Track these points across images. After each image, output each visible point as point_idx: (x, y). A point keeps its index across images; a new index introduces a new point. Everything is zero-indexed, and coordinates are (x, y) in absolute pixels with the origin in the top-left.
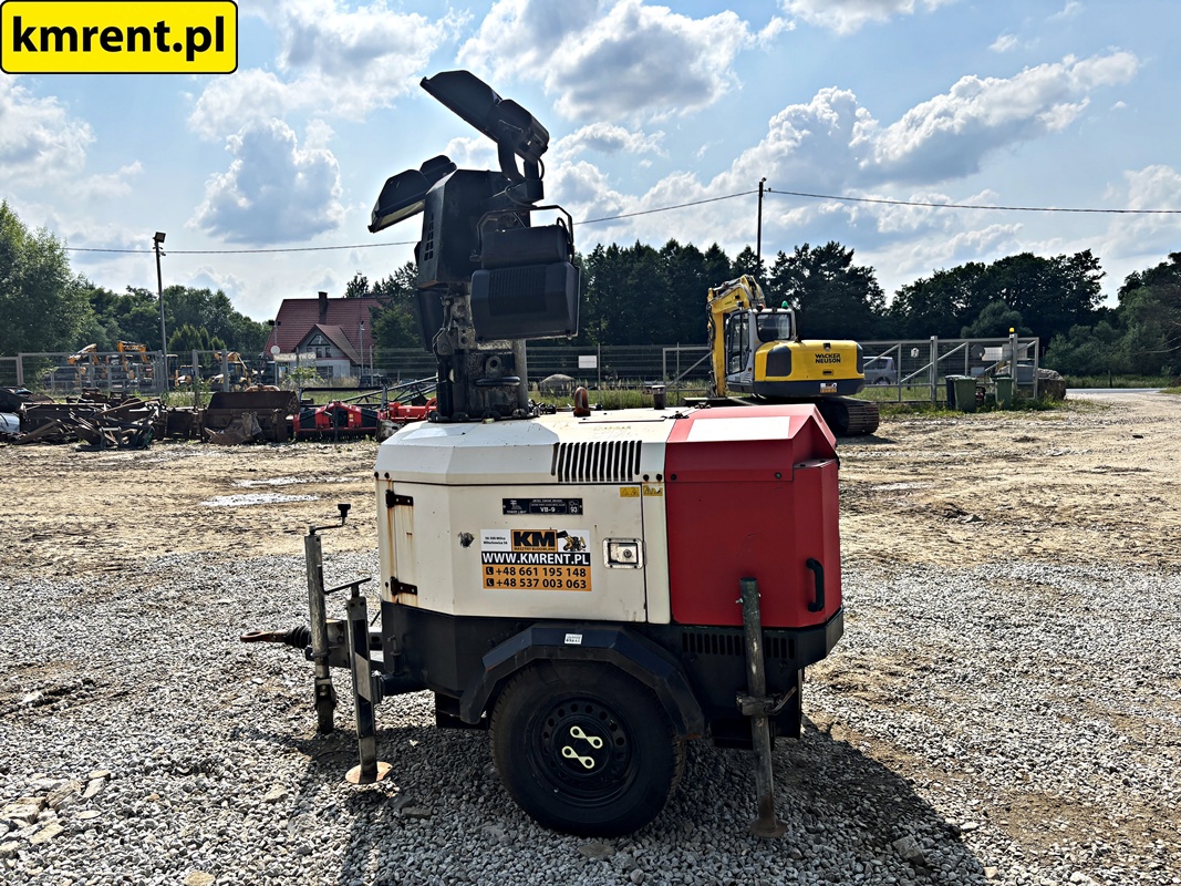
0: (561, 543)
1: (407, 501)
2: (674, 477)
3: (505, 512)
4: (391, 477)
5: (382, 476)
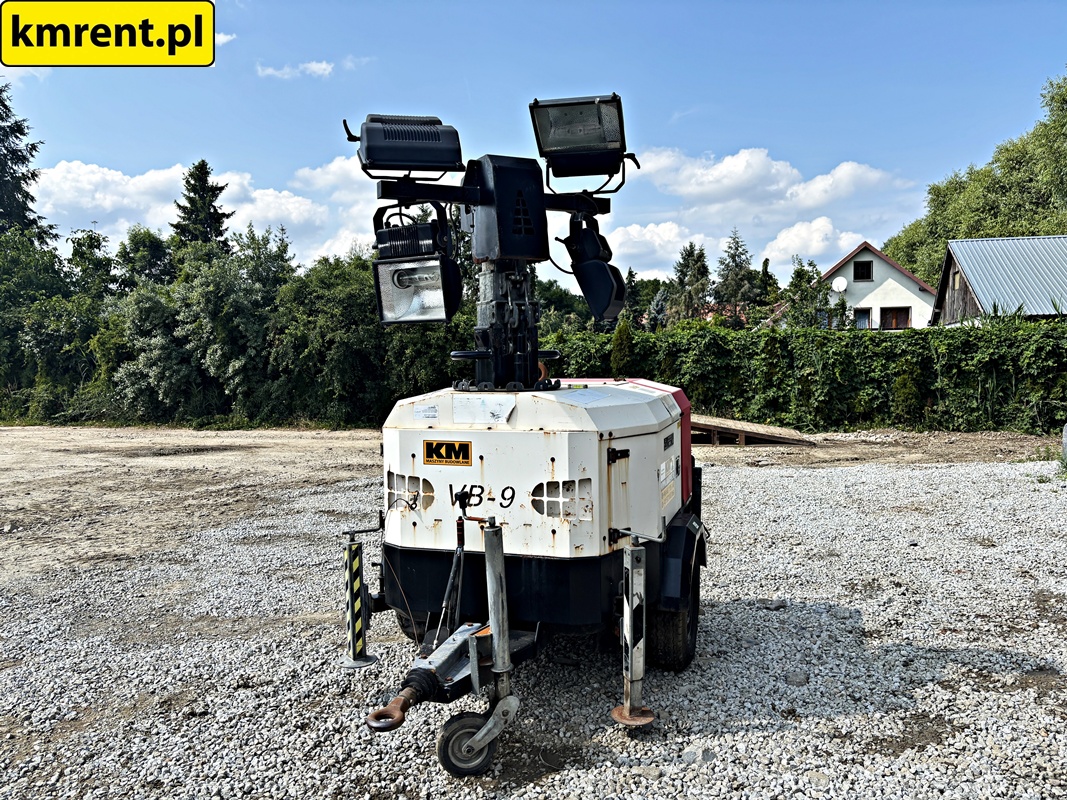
0: (671, 465)
1: (625, 454)
3: (664, 449)
4: (615, 435)
5: (606, 436)
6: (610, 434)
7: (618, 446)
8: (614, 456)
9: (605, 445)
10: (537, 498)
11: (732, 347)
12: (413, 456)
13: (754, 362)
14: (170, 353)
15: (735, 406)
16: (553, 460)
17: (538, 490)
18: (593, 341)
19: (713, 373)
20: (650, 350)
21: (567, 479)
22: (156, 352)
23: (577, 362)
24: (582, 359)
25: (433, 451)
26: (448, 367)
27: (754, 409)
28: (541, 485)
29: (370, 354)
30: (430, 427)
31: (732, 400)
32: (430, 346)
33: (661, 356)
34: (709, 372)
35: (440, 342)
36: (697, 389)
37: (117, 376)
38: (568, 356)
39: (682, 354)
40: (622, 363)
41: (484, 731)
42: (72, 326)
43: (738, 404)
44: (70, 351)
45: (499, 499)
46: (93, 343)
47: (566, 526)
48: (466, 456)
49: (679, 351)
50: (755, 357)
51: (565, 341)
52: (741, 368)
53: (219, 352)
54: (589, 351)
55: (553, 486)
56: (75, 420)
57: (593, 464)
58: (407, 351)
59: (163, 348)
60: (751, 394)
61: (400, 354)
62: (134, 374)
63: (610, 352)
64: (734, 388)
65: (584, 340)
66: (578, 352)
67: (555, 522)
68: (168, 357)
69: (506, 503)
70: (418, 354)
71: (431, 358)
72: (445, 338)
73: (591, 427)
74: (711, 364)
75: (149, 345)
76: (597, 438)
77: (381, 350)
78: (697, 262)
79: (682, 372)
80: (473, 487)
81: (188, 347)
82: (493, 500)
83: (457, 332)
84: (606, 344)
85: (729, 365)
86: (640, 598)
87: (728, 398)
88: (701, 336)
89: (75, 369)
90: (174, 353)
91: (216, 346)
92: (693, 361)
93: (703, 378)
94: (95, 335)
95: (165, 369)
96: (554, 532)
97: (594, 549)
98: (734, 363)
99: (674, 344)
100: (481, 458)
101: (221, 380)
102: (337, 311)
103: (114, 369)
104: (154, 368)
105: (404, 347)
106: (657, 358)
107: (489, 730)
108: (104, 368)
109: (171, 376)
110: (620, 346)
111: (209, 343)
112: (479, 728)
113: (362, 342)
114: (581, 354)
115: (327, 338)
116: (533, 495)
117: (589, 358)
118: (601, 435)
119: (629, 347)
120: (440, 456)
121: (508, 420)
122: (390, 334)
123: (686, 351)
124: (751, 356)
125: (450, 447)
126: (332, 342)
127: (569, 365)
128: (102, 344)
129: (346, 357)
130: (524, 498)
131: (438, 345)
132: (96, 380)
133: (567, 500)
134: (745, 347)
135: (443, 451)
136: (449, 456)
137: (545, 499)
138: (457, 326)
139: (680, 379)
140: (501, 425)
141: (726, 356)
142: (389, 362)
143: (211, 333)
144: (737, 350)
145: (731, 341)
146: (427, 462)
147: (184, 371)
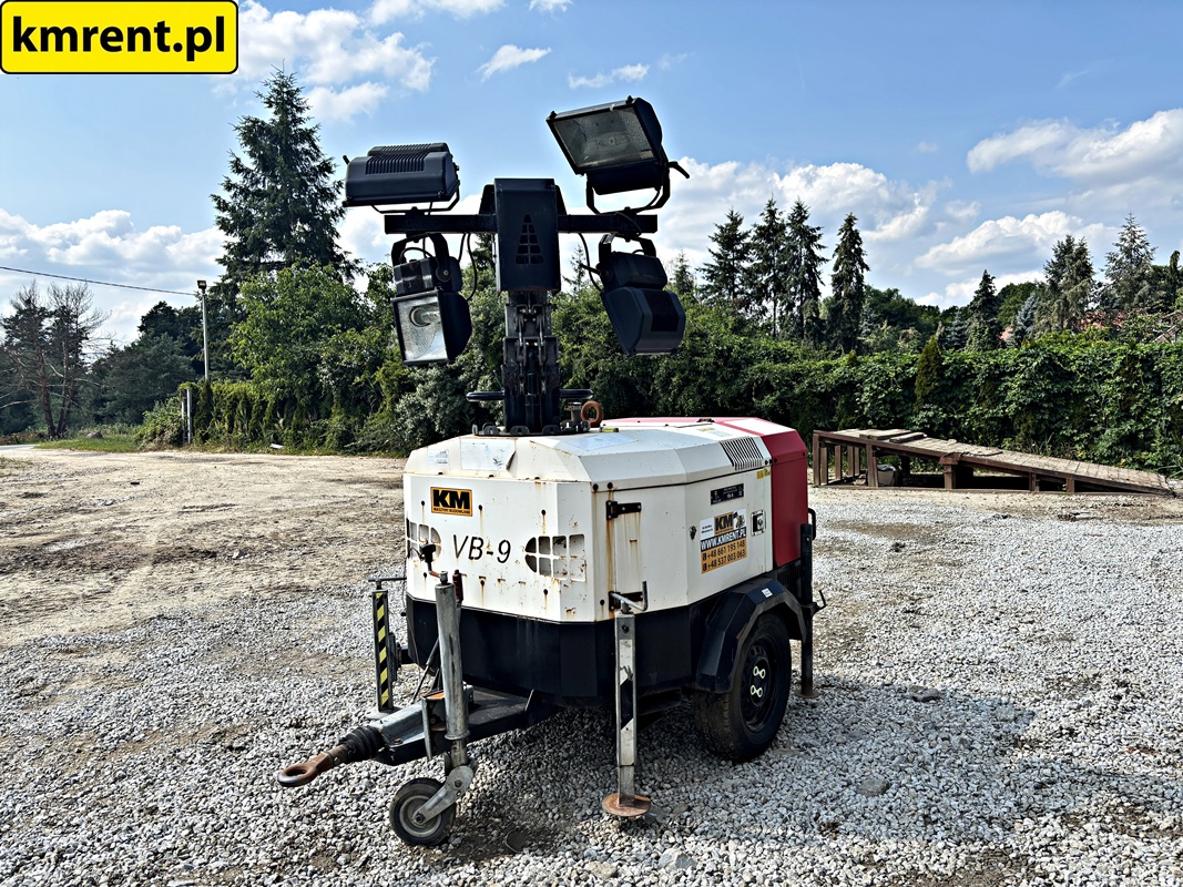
0: (735, 521)
1: (634, 508)
2: (776, 460)
3: (712, 503)
4: (615, 486)
5: (604, 487)
6: (610, 485)
7: (621, 499)
8: (614, 510)
9: (603, 499)
10: (531, 554)
11: (1074, 368)
12: (423, 503)
13: (1105, 388)
14: (445, 385)
15: (1078, 442)
16: (544, 512)
17: (531, 546)
18: (894, 363)
19: (1048, 401)
20: (965, 373)
21: (557, 535)
22: (431, 383)
23: (872, 388)
24: (878, 385)
25: (440, 498)
26: (718, 396)
27: (1103, 446)
28: (534, 539)
29: (637, 383)
30: (441, 473)
31: (1074, 435)
32: (699, 373)
33: (979, 380)
34: (1041, 400)
35: (710, 369)
36: (1026, 421)
37: (399, 407)
38: (861, 381)
39: (1007, 378)
40: (928, 390)
41: (434, 800)
42: (362, 358)
43: (1081, 440)
44: (360, 383)
45: (497, 554)
46: (379, 375)
47: (557, 587)
48: (467, 506)
49: (1003, 374)
50: (1107, 381)
51: (858, 364)
52: (1088, 394)
53: (489, 383)
54: (887, 376)
55: (544, 540)
56: (363, 450)
57: (586, 518)
58: (674, 380)
59: (438, 379)
60: (1099, 428)
61: (666, 382)
62: (413, 405)
63: (915, 376)
64: (1076, 421)
65: (883, 362)
66: (873, 377)
67: (547, 581)
68: (443, 388)
69: (503, 558)
70: (686, 382)
71: (700, 386)
72: (715, 363)
73: (584, 477)
74: (1045, 390)
75: (425, 376)
76: (590, 489)
77: (647, 377)
78: (1075, 260)
79: (1007, 400)
80: (474, 538)
81: (461, 378)
82: (492, 553)
83: (730, 356)
84: (910, 366)
85: (1069, 390)
86: (629, 672)
87: (1067, 433)
88: (1031, 356)
89: (365, 400)
90: (449, 384)
91: (486, 377)
92: (1021, 386)
93: (1034, 407)
94: (381, 367)
95: (439, 400)
96: (546, 592)
97: (587, 614)
98: (1077, 388)
99: (997, 366)
100: (480, 508)
101: (491, 412)
102: (602, 338)
103: (397, 401)
104: (430, 399)
105: (671, 374)
106: (974, 383)
107: (440, 800)
108: (389, 399)
109: (445, 407)
110: (926, 370)
111: (481, 373)
112: (430, 796)
113: (628, 370)
114: (877, 379)
115: (590, 367)
116: (527, 550)
117: (887, 383)
118: (595, 487)
119: (937, 370)
120: (445, 504)
121: (508, 468)
122: (656, 360)
123: (1012, 374)
124: (1101, 379)
125: (453, 494)
126: (595, 371)
127: (862, 392)
128: (387, 376)
129: (611, 386)
130: (519, 553)
131: (708, 372)
132: (382, 411)
133: (557, 558)
134: (1093, 369)
135: (447, 499)
136: (453, 505)
137: (538, 555)
138: (730, 349)
139: (1004, 409)
140: (503, 474)
141: (1067, 380)
142: (655, 391)
143: (482, 364)
144: (1081, 372)
145: (1074, 361)
146: (435, 510)
147: (458, 403)
